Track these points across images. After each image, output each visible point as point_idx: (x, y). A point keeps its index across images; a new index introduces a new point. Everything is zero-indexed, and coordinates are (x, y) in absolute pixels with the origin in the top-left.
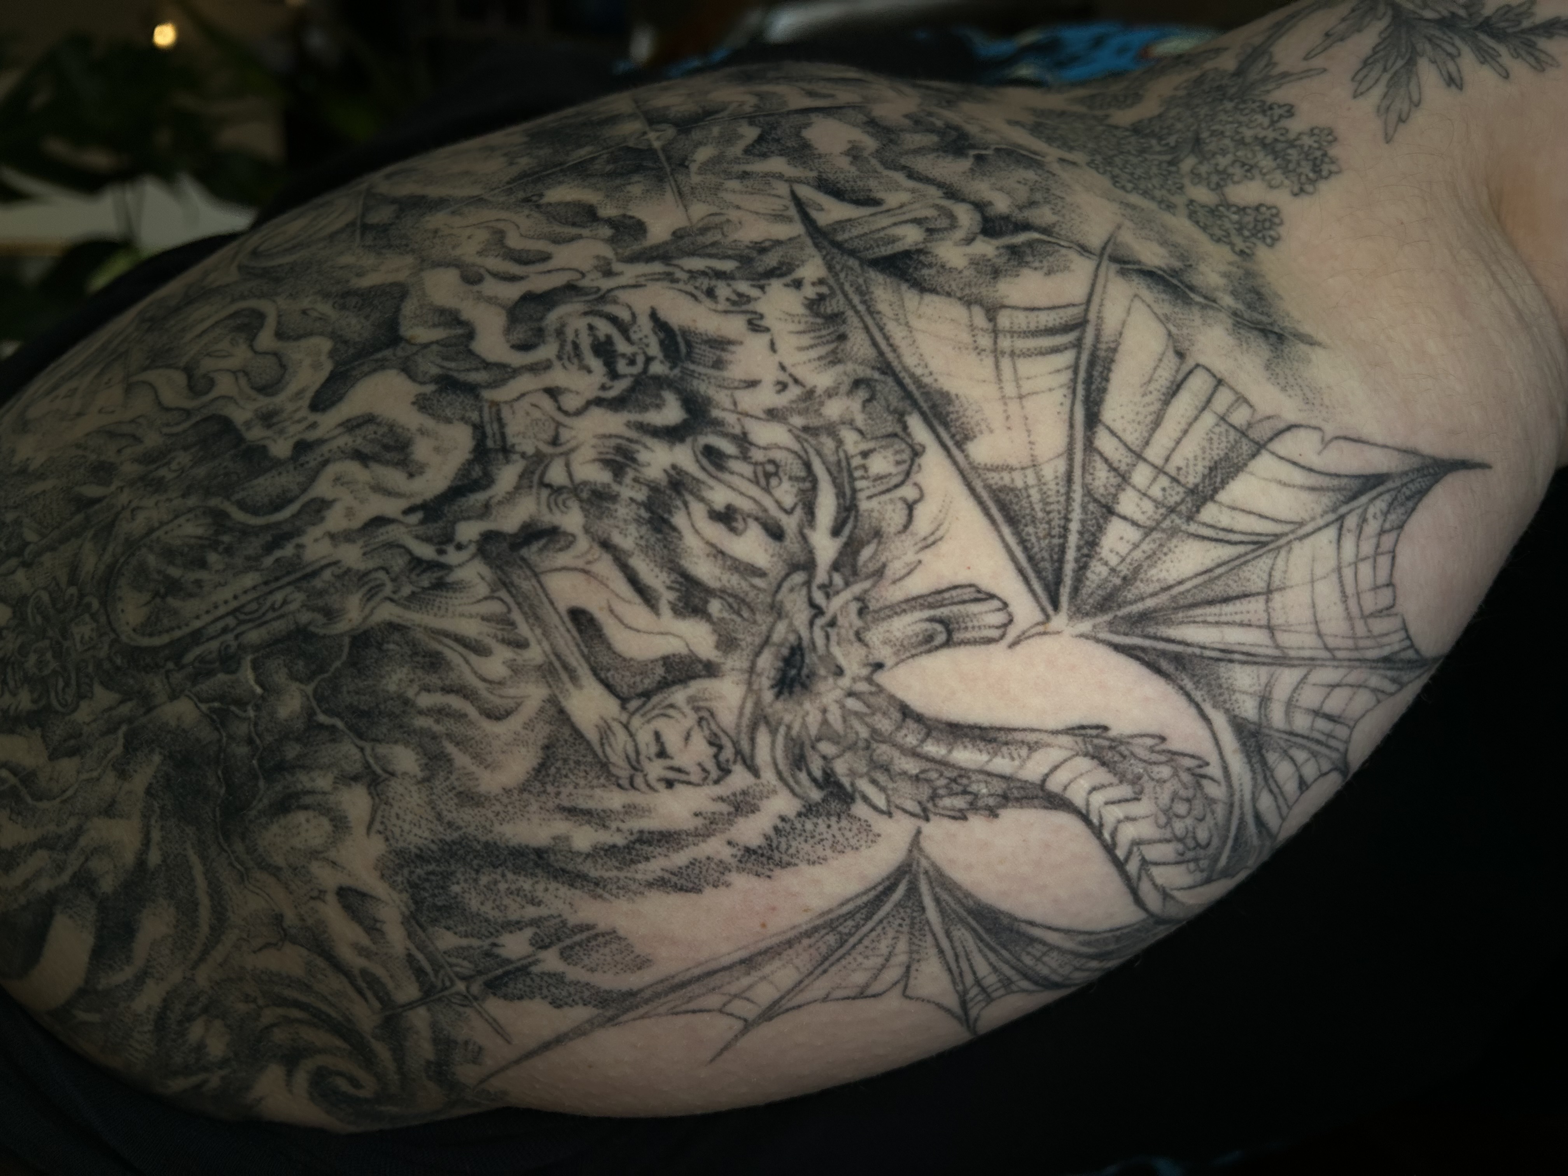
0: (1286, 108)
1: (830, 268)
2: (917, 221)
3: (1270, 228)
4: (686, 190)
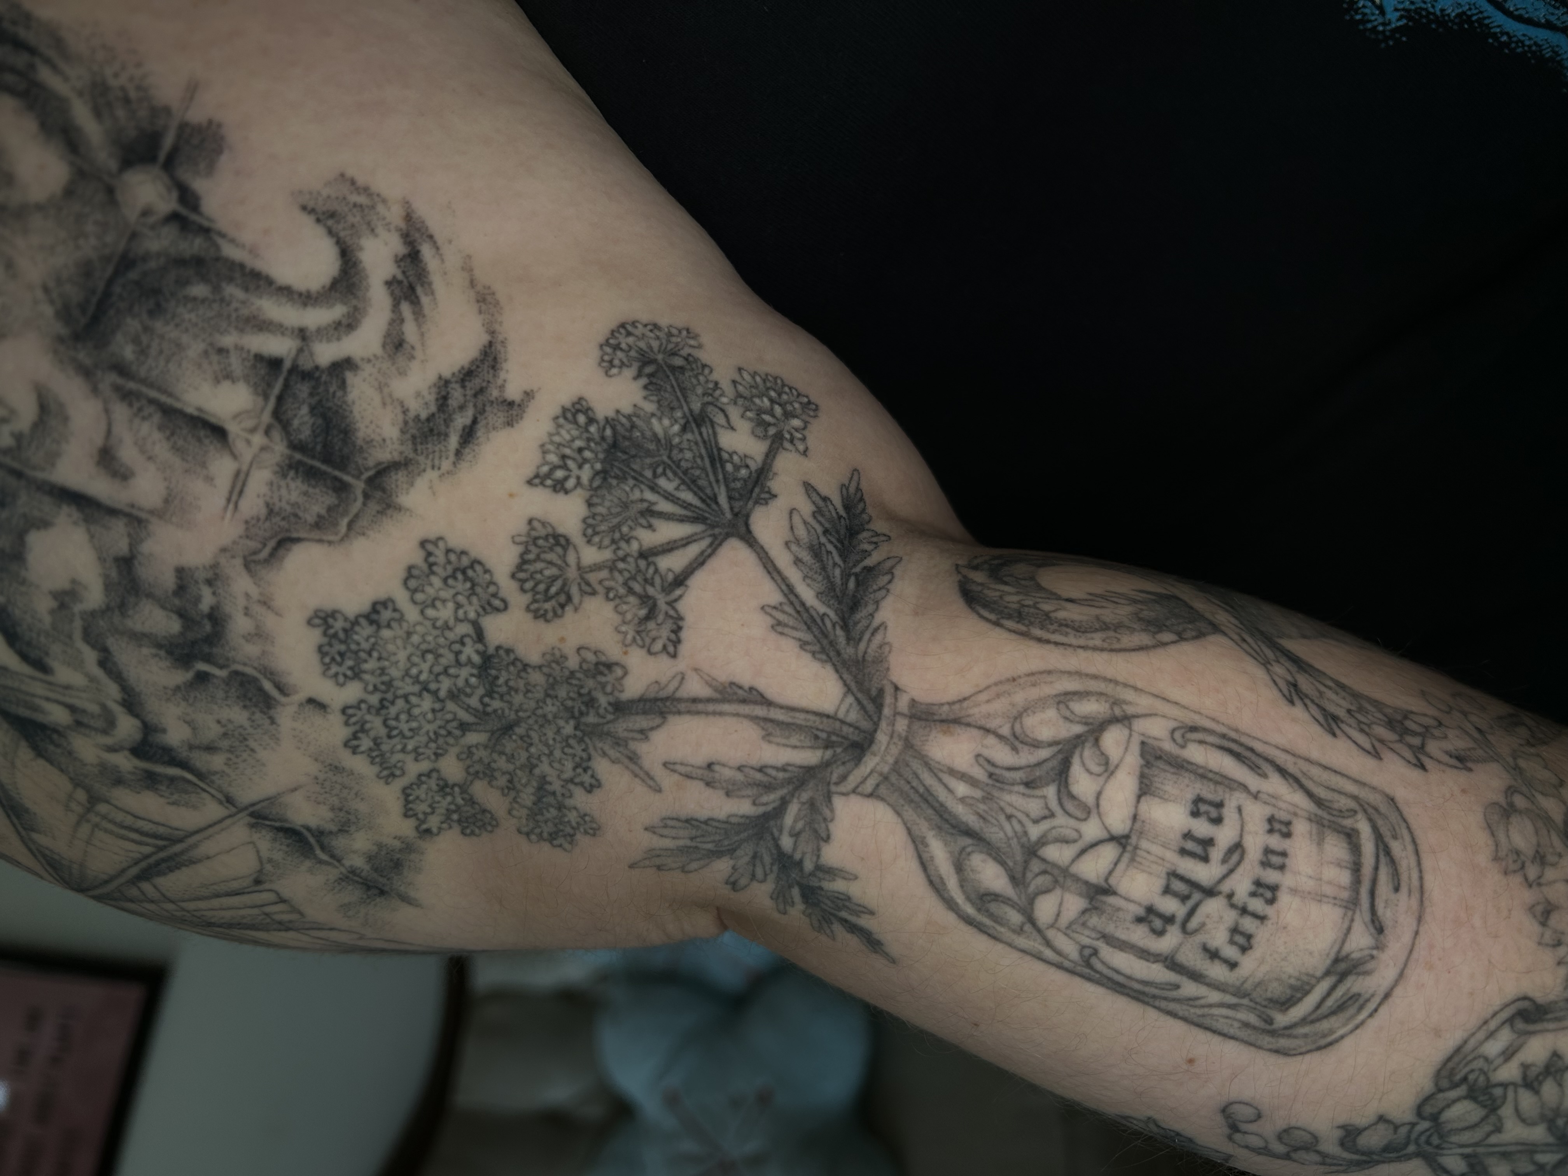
0: (593, 782)
2: (72, 709)
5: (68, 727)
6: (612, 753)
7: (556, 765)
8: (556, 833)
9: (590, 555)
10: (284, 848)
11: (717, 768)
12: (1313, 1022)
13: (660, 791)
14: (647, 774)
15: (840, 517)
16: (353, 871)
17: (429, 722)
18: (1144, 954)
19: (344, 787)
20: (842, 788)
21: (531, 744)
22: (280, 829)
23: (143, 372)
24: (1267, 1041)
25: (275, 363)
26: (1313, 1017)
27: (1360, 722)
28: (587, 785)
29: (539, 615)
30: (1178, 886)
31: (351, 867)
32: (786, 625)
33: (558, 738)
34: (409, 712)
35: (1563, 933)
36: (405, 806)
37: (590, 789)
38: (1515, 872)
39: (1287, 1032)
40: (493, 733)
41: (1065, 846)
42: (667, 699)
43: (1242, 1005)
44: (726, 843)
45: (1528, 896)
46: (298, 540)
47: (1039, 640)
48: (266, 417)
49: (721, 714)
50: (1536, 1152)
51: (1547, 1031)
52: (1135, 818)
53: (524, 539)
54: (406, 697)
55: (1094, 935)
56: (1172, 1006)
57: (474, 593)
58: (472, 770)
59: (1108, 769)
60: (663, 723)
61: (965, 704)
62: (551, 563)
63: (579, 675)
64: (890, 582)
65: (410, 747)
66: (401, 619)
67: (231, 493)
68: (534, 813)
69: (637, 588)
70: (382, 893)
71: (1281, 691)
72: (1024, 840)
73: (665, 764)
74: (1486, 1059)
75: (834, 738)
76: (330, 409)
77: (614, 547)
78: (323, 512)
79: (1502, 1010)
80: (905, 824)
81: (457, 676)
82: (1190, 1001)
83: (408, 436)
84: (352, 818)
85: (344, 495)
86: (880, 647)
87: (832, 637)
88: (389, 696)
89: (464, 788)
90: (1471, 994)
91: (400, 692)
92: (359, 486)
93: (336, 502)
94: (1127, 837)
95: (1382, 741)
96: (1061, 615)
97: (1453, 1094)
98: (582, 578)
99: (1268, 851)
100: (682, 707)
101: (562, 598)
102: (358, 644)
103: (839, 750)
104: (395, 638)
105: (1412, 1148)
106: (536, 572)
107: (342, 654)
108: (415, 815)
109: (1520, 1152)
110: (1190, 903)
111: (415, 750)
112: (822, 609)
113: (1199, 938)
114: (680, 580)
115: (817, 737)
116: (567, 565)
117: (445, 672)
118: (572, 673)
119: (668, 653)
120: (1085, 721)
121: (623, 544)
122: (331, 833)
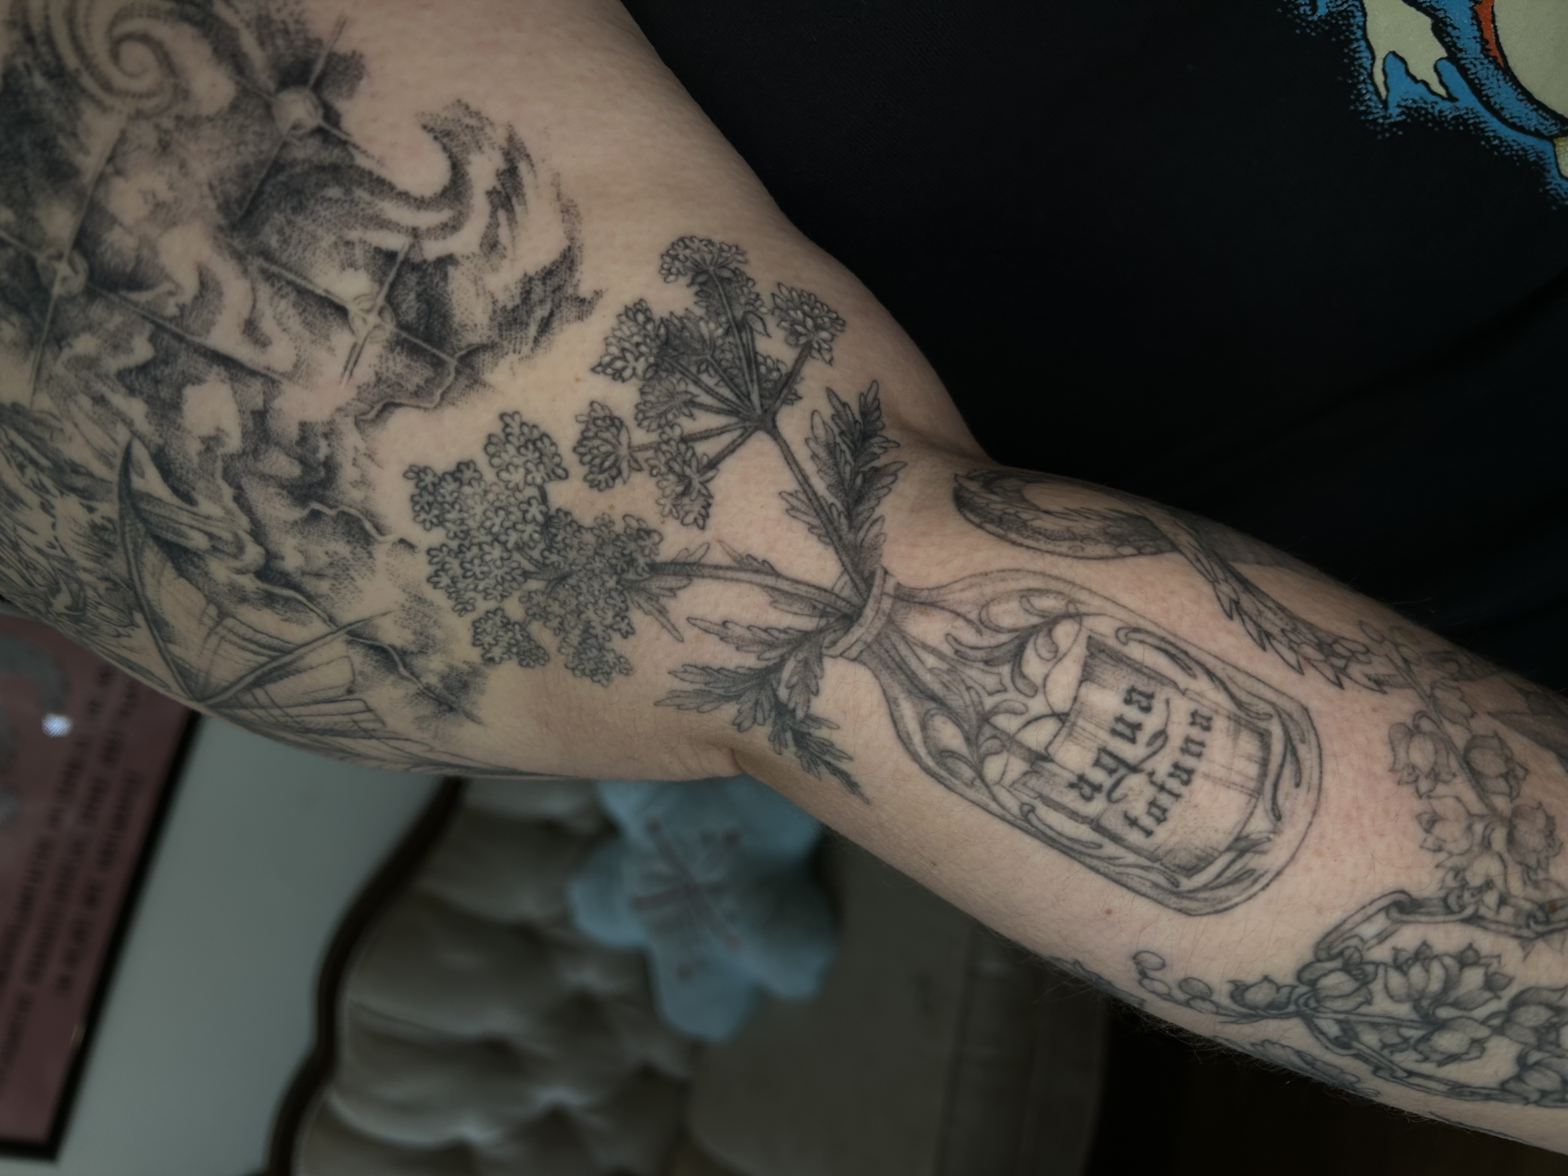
0: (629, 629)
1: (122, 517)
2: (211, 536)
3: (534, 661)
4: (45, 374)
5: (207, 551)
6: (645, 606)
7: (599, 612)
8: (596, 670)
9: (640, 436)
10: (373, 663)
11: (730, 625)
12: (1212, 889)
13: (682, 641)
14: (673, 626)
15: (856, 422)
16: (428, 688)
17: (498, 568)
18: (1074, 815)
19: (425, 615)
20: (831, 652)
21: (580, 594)
22: (371, 647)
23: (284, 259)
24: (1173, 901)
25: (390, 256)
26: (1212, 885)
27: (1291, 640)
28: (623, 631)
29: (594, 485)
30: (1107, 760)
31: (427, 684)
32: (798, 510)
33: (603, 590)
34: (481, 558)
35: (1445, 841)
36: (474, 636)
37: (625, 636)
38: (1407, 783)
39: (1190, 895)
40: (550, 581)
41: (1013, 716)
42: (694, 564)
43: (1153, 868)
44: (734, 689)
45: (1418, 806)
46: (400, 405)
47: (1014, 543)
48: (380, 301)
49: (737, 580)
50: (1401, 1026)
51: (1420, 922)
52: (1075, 699)
53: (585, 418)
54: (480, 545)
55: (1032, 794)
56: (1095, 862)
57: (541, 462)
58: (530, 612)
59: (1057, 656)
60: (689, 584)
61: (942, 591)
62: (606, 441)
63: (623, 538)
64: (893, 482)
65: (481, 587)
66: (480, 479)
67: (348, 362)
68: (579, 653)
69: (677, 468)
70: (451, 709)
71: (1222, 606)
72: (980, 708)
73: (688, 619)
74: (1362, 939)
75: (829, 609)
76: (433, 296)
77: (660, 431)
78: (422, 383)
79: (1380, 898)
80: (882, 686)
81: (523, 532)
82: (1110, 859)
83: (496, 323)
84: (431, 642)
85: (439, 370)
86: (877, 536)
87: (836, 524)
88: (467, 543)
89: (523, 626)
90: (1354, 881)
91: (475, 541)
92: (452, 363)
93: (433, 375)
94: (1067, 714)
95: (1308, 659)
96: (1037, 523)
97: (1329, 965)
98: (632, 456)
99: (1188, 740)
100: (706, 571)
101: (614, 472)
102: (444, 497)
103: (832, 620)
104: (474, 494)
105: (1292, 1008)
106: (593, 448)
107: (430, 504)
108: (482, 645)
109: (1388, 1024)
110: (1116, 776)
111: (485, 590)
112: (831, 499)
113: (1121, 806)
114: (713, 464)
115: (814, 607)
116: (620, 444)
117: (514, 527)
118: (618, 536)
119: (698, 525)
120: (1042, 614)
121: (667, 429)
122: (412, 653)
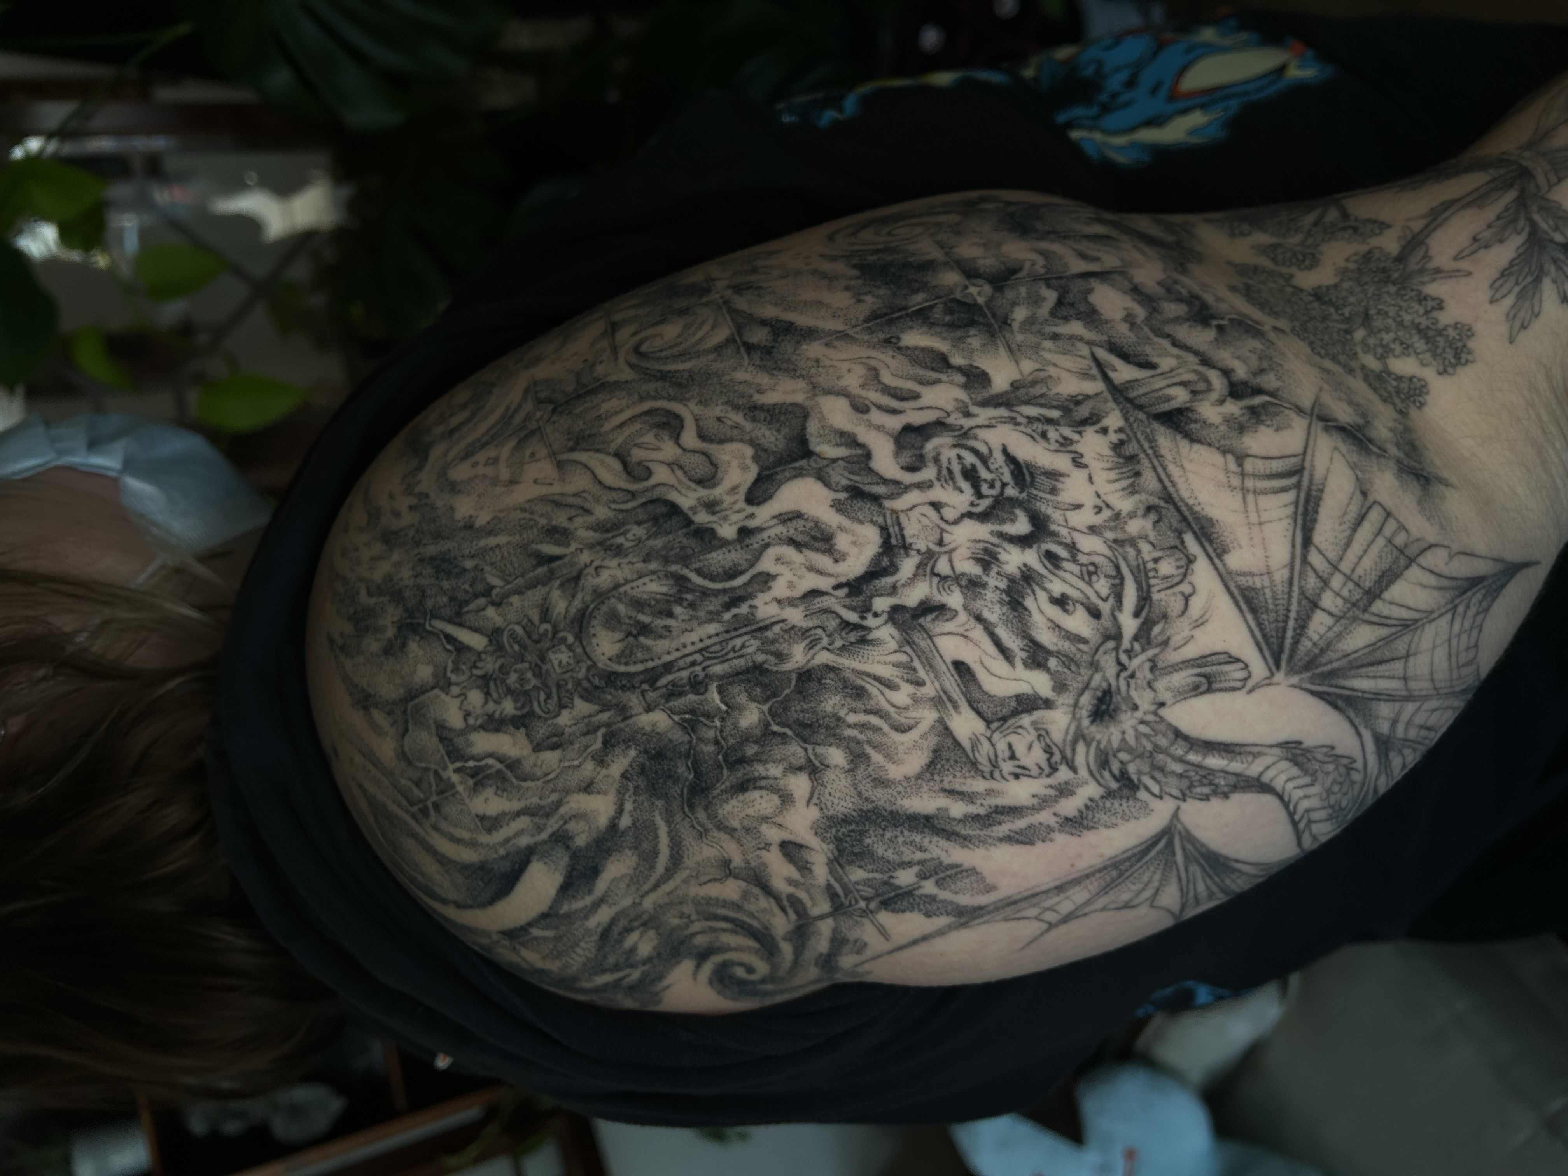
0: (1437, 301)
1: (1126, 419)
2: (1184, 384)
3: (1420, 395)
4: (1013, 346)
5: (1191, 401)
6: (1425, 279)
7: (1410, 311)
8: (1456, 353)
10: (1353, 448)
11: (1479, 237)
13: (1472, 272)
14: (1453, 271)
16: (1399, 461)
19: (1338, 383)
21: (1387, 313)
22: (1340, 429)
28: (1436, 307)
31: (1395, 456)
33: (1394, 297)
36: (1377, 394)
37: (1441, 308)
40: (1363, 324)
42: (1413, 238)
49: (1446, 220)
53: (1259, 253)
57: (1273, 276)
58: (1378, 356)
60: (1427, 247)
63: (1362, 266)
65: (1340, 350)
68: (1434, 352)
69: (1334, 230)
70: (1427, 480)
73: (1454, 260)
100: (1424, 234)
103: (1518, 183)
108: (1387, 401)
111: (1343, 352)
114: (1346, 217)
115: (1500, 189)
118: (1358, 269)
122: (1363, 426)
